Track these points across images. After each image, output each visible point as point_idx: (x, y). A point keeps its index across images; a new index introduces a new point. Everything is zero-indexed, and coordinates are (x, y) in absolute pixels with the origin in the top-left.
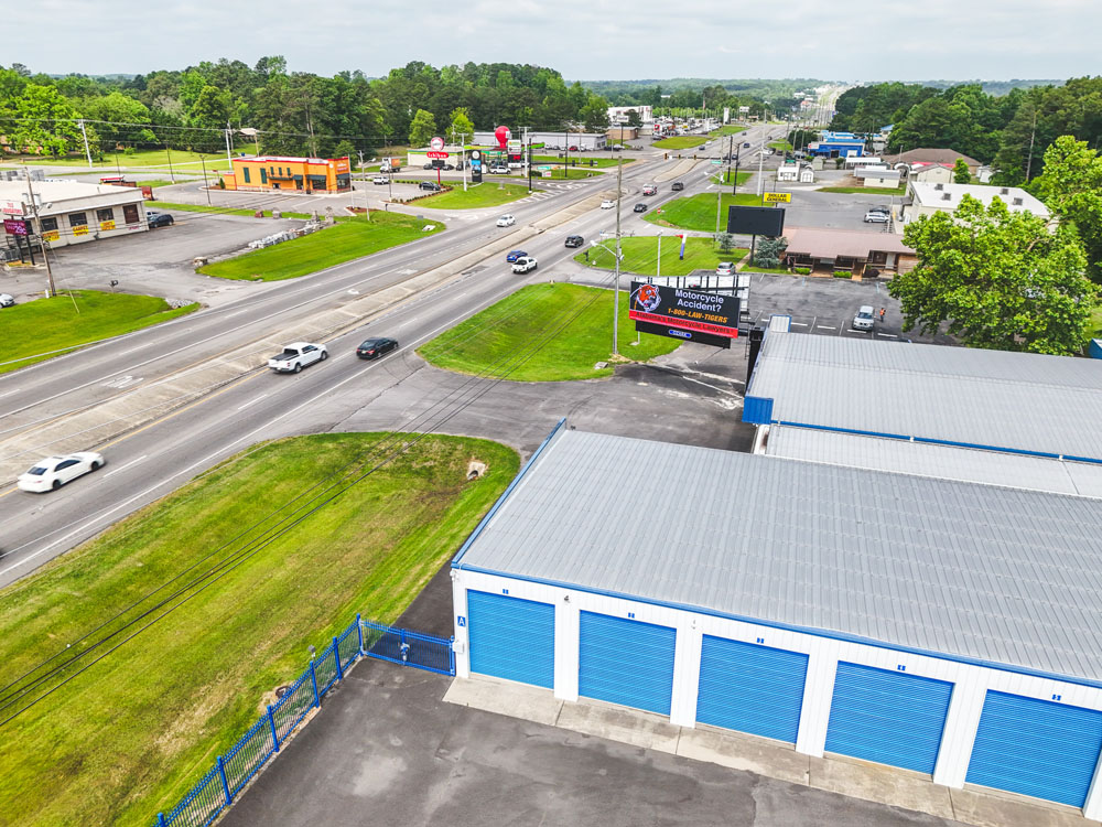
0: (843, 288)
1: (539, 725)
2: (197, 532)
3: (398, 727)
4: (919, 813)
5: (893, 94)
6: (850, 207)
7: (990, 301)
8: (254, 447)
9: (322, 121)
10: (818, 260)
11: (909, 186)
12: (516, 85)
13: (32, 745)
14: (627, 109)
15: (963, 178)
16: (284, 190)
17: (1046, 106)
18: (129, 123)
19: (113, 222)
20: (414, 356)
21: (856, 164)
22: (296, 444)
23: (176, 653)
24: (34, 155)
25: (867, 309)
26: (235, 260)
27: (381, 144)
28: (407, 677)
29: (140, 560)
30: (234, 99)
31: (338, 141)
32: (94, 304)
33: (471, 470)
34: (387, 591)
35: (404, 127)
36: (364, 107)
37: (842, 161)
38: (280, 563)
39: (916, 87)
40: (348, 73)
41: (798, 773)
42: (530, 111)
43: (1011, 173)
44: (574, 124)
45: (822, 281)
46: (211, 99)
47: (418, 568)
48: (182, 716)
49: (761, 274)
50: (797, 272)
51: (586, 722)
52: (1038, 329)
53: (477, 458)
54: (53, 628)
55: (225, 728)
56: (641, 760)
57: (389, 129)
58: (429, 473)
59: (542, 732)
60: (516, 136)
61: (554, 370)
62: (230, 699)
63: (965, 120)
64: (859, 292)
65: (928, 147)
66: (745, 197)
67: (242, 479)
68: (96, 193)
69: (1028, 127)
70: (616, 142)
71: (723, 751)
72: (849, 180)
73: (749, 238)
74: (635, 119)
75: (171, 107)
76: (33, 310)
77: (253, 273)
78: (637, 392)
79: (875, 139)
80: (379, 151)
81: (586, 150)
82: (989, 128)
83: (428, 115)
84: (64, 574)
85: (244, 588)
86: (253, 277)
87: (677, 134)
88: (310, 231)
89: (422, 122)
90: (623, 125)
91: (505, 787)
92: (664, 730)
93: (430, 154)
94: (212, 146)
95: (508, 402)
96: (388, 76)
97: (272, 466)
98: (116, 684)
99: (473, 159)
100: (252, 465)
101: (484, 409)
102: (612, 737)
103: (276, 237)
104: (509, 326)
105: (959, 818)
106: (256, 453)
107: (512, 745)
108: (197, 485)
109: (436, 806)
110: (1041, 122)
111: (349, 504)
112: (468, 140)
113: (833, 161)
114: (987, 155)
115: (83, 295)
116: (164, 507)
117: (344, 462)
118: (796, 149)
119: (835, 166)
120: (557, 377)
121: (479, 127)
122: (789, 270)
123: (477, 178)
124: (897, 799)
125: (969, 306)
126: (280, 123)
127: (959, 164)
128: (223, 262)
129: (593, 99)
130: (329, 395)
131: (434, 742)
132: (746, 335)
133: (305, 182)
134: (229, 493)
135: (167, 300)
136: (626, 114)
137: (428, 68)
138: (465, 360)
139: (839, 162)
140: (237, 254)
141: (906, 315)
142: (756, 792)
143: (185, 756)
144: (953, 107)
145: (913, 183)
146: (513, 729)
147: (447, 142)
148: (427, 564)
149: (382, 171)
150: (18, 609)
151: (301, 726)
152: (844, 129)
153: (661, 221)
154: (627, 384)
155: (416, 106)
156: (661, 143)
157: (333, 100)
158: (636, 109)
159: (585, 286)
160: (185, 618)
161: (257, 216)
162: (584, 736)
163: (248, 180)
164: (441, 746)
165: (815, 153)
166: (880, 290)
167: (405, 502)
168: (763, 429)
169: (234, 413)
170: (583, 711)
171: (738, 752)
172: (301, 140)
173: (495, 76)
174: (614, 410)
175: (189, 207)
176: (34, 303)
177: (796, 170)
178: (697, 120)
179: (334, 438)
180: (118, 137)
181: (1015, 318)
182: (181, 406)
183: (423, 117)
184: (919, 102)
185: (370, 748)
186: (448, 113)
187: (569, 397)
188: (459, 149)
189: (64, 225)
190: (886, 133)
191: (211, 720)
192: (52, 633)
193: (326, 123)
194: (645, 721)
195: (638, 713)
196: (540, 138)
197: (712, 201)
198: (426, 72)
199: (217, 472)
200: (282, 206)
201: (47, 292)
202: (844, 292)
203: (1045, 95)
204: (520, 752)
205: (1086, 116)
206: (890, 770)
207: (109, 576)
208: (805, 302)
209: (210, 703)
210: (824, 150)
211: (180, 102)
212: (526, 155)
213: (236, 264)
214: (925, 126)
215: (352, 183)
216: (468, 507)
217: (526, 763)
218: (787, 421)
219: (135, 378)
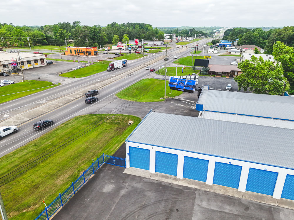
0: (224, 80)
1: (146, 178)
2: (63, 136)
3: (113, 178)
4: (234, 197)
5: (239, 31)
6: (227, 59)
7: (259, 82)
8: (76, 117)
9: (90, 38)
10: (218, 73)
11: (242, 54)
12: (140, 28)
13: (27, 182)
14: (169, 34)
15: (257, 52)
16: (81, 55)
17: (278, 34)
18: (40, 38)
19: (38, 63)
20: (115, 96)
21: (229, 49)
22: (86, 116)
23: (59, 163)
24: (16, 46)
25: (229, 85)
26: (69, 73)
27: (105, 43)
28: (115, 168)
29: (50, 142)
30: (67, 32)
31: (94, 43)
32: (34, 83)
33: (129, 123)
34: (109, 150)
35: (111, 39)
36: (101, 34)
37: (225, 48)
38: (83, 144)
39: (245, 29)
40: (96, 25)
41: (207, 188)
42: (144, 35)
43: (269, 51)
44: (155, 38)
45: (219, 78)
46: (61, 32)
47: (117, 145)
48: (62, 177)
49: (203, 77)
50: (212, 76)
51: (157, 178)
52: (271, 89)
53: (131, 120)
54: (30, 157)
55: (72, 179)
56: (170, 185)
57: (107, 40)
58: (119, 123)
59: (147, 179)
60: (140, 41)
61: (150, 99)
62: (73, 173)
63: (257, 37)
64: (228, 81)
65: (248, 44)
66: (199, 57)
67: (73, 124)
68: (34, 56)
69: (273, 39)
70: (166, 43)
71: (189, 184)
72: (227, 53)
73: (200, 67)
74: (171, 37)
75: (51, 34)
76: (19, 85)
77: (73, 76)
78: (171, 105)
79: (234, 42)
80: (104, 46)
81: (158, 45)
82: (264, 39)
83: (117, 36)
84: (32, 145)
85: (75, 149)
86: (73, 77)
87: (182, 41)
88: (88, 66)
89: (116, 38)
90: (168, 39)
91: (138, 191)
92: (175, 179)
93: (118, 46)
94: (61, 44)
95: (138, 107)
96: (107, 26)
97: (80, 122)
98: (46, 170)
99: (129, 47)
100: (76, 121)
101: (132, 109)
102: (163, 181)
103: (79, 67)
104: (138, 89)
105: (244, 198)
106: (77, 118)
107: (140, 182)
108: (62, 125)
109: (122, 195)
110: (276, 38)
111: (99, 130)
112: (128, 43)
113: (223, 48)
114: (264, 46)
115: (31, 81)
116: (55, 131)
117: (98, 121)
118: (214, 45)
119: (223, 49)
120: (151, 101)
121: (130, 39)
122: (210, 75)
123: (130, 52)
124: (230, 194)
125: (254, 83)
126: (79, 38)
127: (255, 48)
128: (66, 73)
129: (160, 32)
130: (94, 105)
131: (122, 181)
132: (197, 90)
133: (86, 53)
134: (70, 128)
135: (52, 83)
136: (169, 36)
137: (117, 24)
138: (128, 97)
139: (224, 48)
140: (69, 71)
141: (239, 86)
142: (196, 192)
143: (63, 185)
144: (255, 34)
145: (243, 53)
146: (140, 179)
147: (122, 43)
148: (119, 144)
149: (105, 51)
150: (22, 153)
151: (90, 178)
152: (226, 40)
153: (177, 63)
154: (168, 103)
155: (114, 34)
156: (178, 43)
157: (93, 32)
158: (172, 34)
159: (158, 79)
160: (61, 156)
161: (74, 62)
162: (157, 180)
163: (71, 53)
164: (123, 182)
165: (218, 46)
166: (233, 80)
167: (113, 130)
168: (201, 112)
169: (71, 109)
170: (156, 175)
171: (192, 184)
172: (84, 43)
173: (135, 26)
174: (165, 109)
175: (56, 60)
176: (19, 83)
177: (213, 50)
178: (188, 37)
179: (95, 115)
180: (37, 42)
181: (265, 86)
182: (57, 108)
183: (116, 37)
184: (246, 33)
185: (106, 182)
186: (122, 36)
187: (153, 106)
188: (125, 45)
189: (26, 64)
190: (237, 41)
191: (69, 177)
192: (30, 158)
193: (91, 38)
194: (171, 177)
195: (169, 176)
196: (146, 42)
197: (191, 58)
198: (117, 25)
199: (67, 123)
200: (80, 59)
201: (22, 80)
202: (224, 81)
203: (278, 31)
204: (142, 184)
205: (288, 36)
206: (228, 188)
207: (43, 146)
208: (214, 83)
209: (68, 174)
210: (221, 45)
211: (53, 33)
212: (143, 46)
213: (69, 74)
214: (247, 39)
215: (98, 54)
216: (128, 131)
217: (143, 186)
218: (207, 110)
219: (46, 101)
